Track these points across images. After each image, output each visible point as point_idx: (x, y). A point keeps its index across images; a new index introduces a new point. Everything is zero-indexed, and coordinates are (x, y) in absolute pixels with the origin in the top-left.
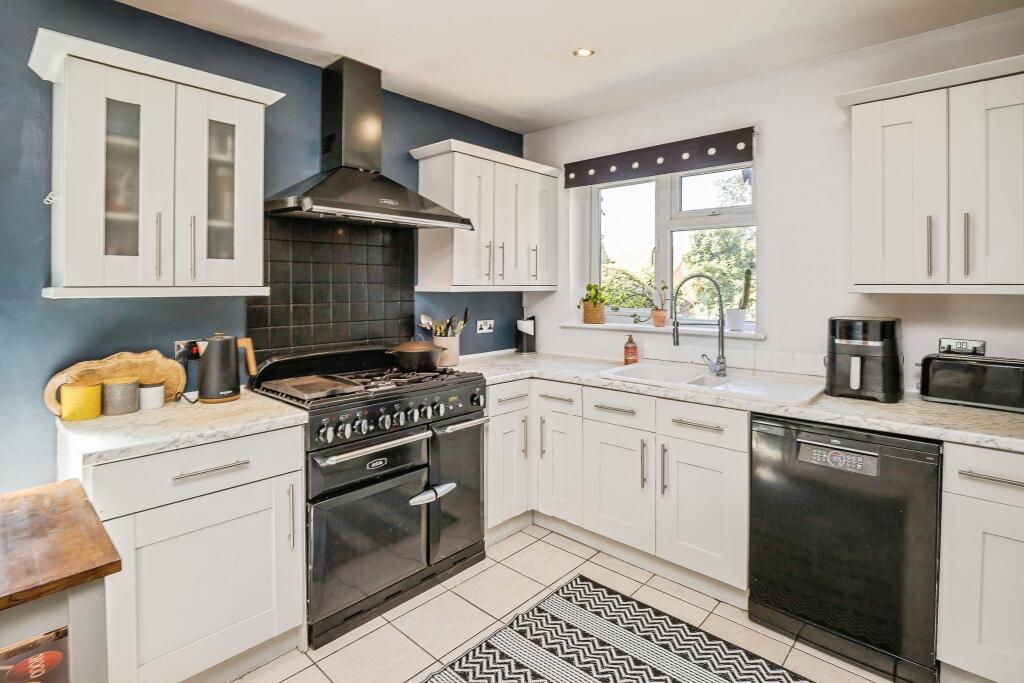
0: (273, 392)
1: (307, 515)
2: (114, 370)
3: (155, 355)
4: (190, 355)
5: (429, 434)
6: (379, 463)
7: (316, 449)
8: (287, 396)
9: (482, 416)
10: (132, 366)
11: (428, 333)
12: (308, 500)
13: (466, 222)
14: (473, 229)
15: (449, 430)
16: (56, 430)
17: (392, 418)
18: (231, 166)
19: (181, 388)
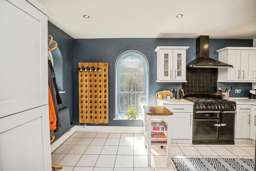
0: (187, 99)
1: (193, 120)
2: (164, 93)
3: (169, 91)
4: (174, 91)
5: (219, 112)
6: (207, 115)
7: (195, 109)
8: (190, 100)
9: (235, 111)
10: (166, 92)
11: (221, 91)
12: (193, 118)
13: (232, 66)
14: (233, 68)
15: (225, 112)
16: (157, 100)
17: (211, 107)
18: (181, 60)
19: (172, 97)
